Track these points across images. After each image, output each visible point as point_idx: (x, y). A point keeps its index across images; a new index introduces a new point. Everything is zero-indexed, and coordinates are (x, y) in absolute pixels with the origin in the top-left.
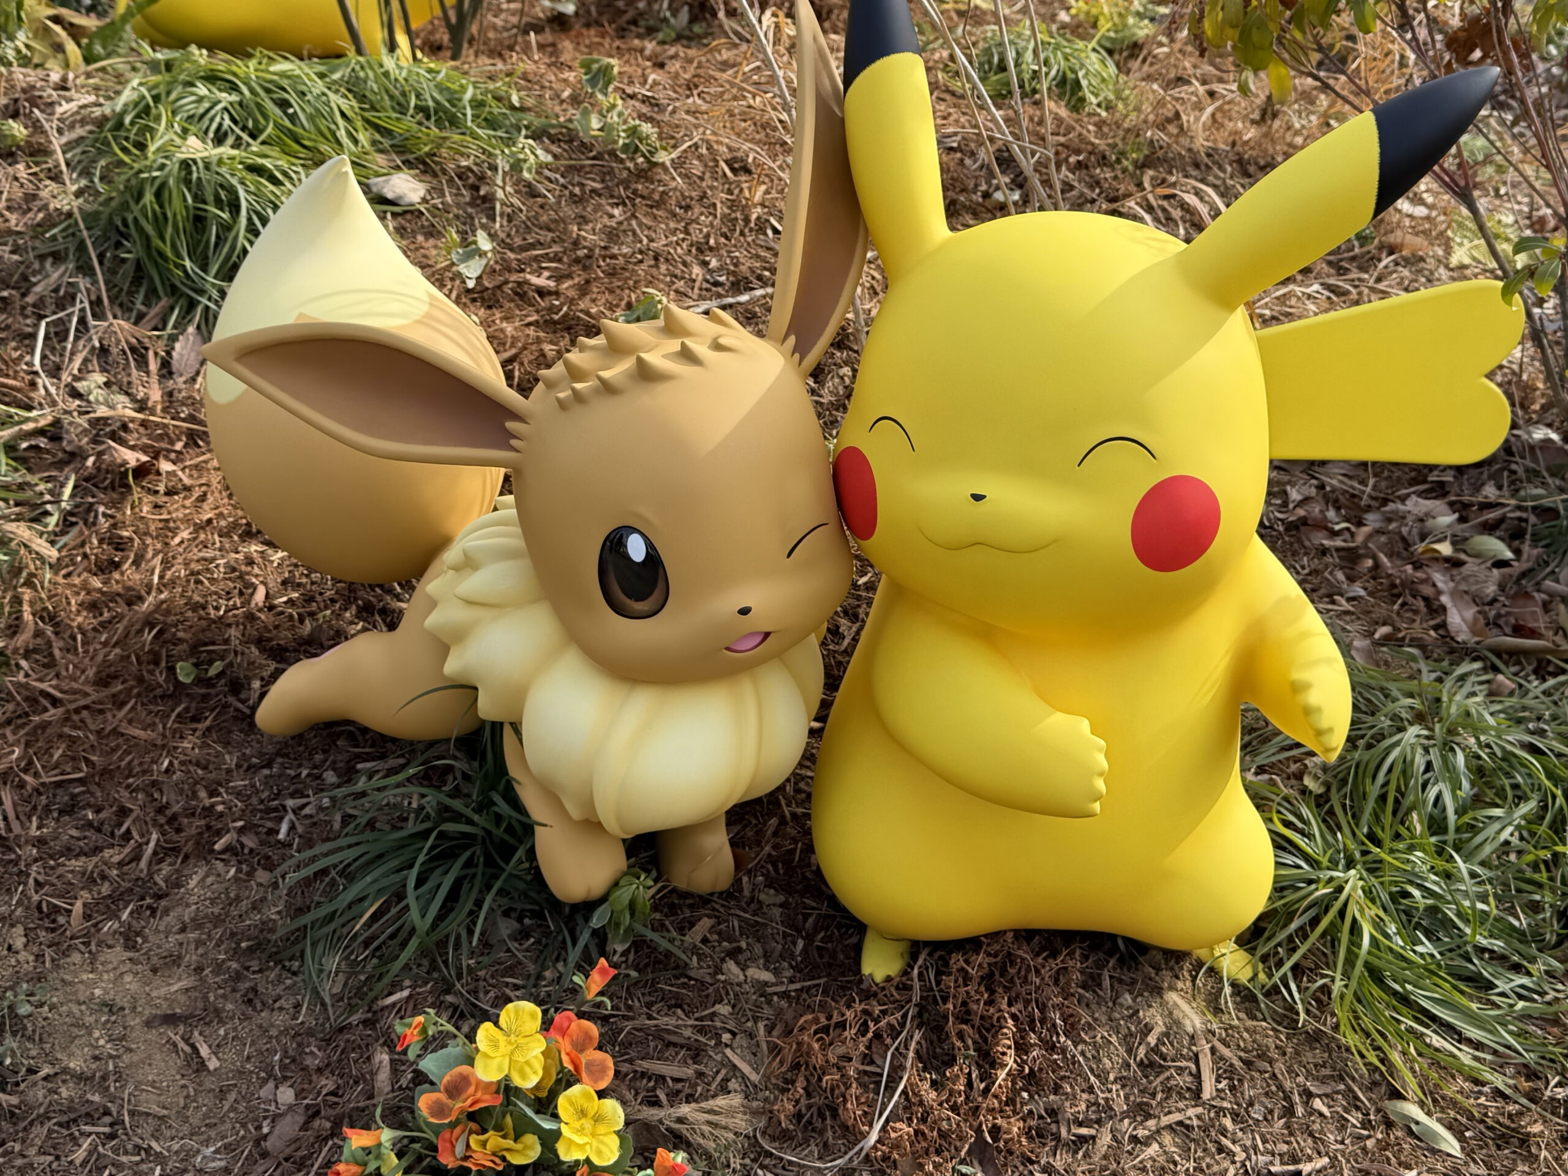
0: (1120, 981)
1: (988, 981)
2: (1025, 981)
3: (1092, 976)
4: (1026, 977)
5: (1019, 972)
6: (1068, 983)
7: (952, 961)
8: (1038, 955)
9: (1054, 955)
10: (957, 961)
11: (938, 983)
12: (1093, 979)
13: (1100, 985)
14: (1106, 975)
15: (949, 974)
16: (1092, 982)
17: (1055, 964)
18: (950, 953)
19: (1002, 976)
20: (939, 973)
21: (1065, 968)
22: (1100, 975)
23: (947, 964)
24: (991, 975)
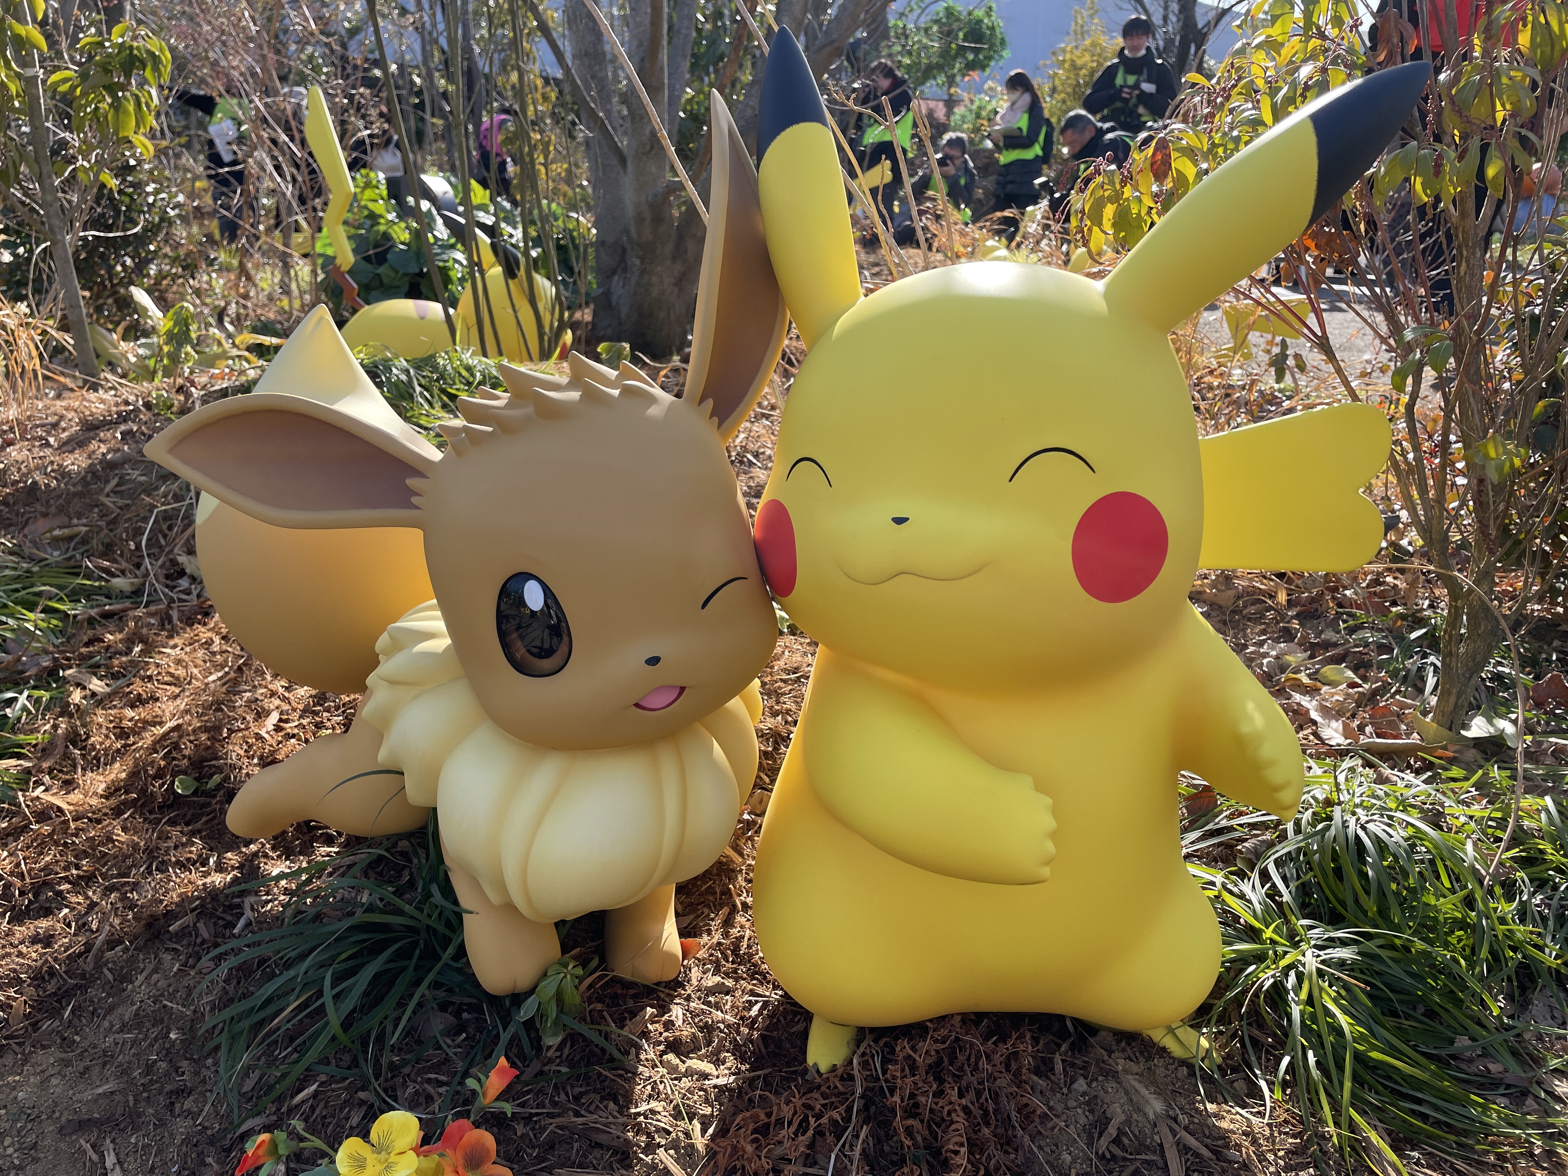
0: (1073, 1065)
1: (936, 1070)
2: (976, 1069)
3: (1044, 1061)
4: (977, 1064)
5: (969, 1059)
6: (1019, 1069)
7: (898, 1049)
8: (986, 1039)
9: (1004, 1039)
10: (903, 1048)
11: (884, 1072)
12: (1045, 1064)
13: (1052, 1069)
14: (1058, 1058)
15: (896, 1062)
16: (1044, 1068)
17: (1004, 1049)
18: (896, 1039)
19: (951, 1064)
20: (885, 1062)
21: (1016, 1053)
22: (1051, 1060)
23: (893, 1051)
24: (940, 1062)
